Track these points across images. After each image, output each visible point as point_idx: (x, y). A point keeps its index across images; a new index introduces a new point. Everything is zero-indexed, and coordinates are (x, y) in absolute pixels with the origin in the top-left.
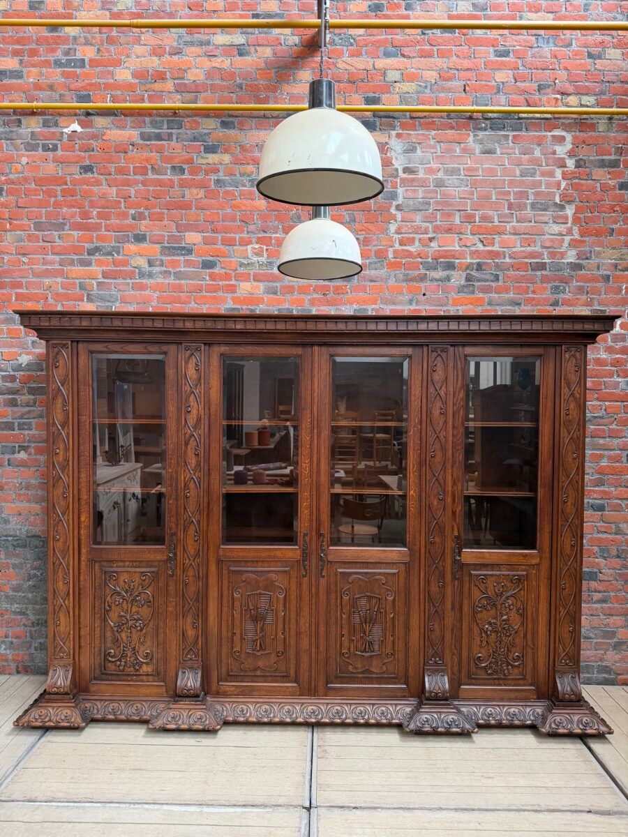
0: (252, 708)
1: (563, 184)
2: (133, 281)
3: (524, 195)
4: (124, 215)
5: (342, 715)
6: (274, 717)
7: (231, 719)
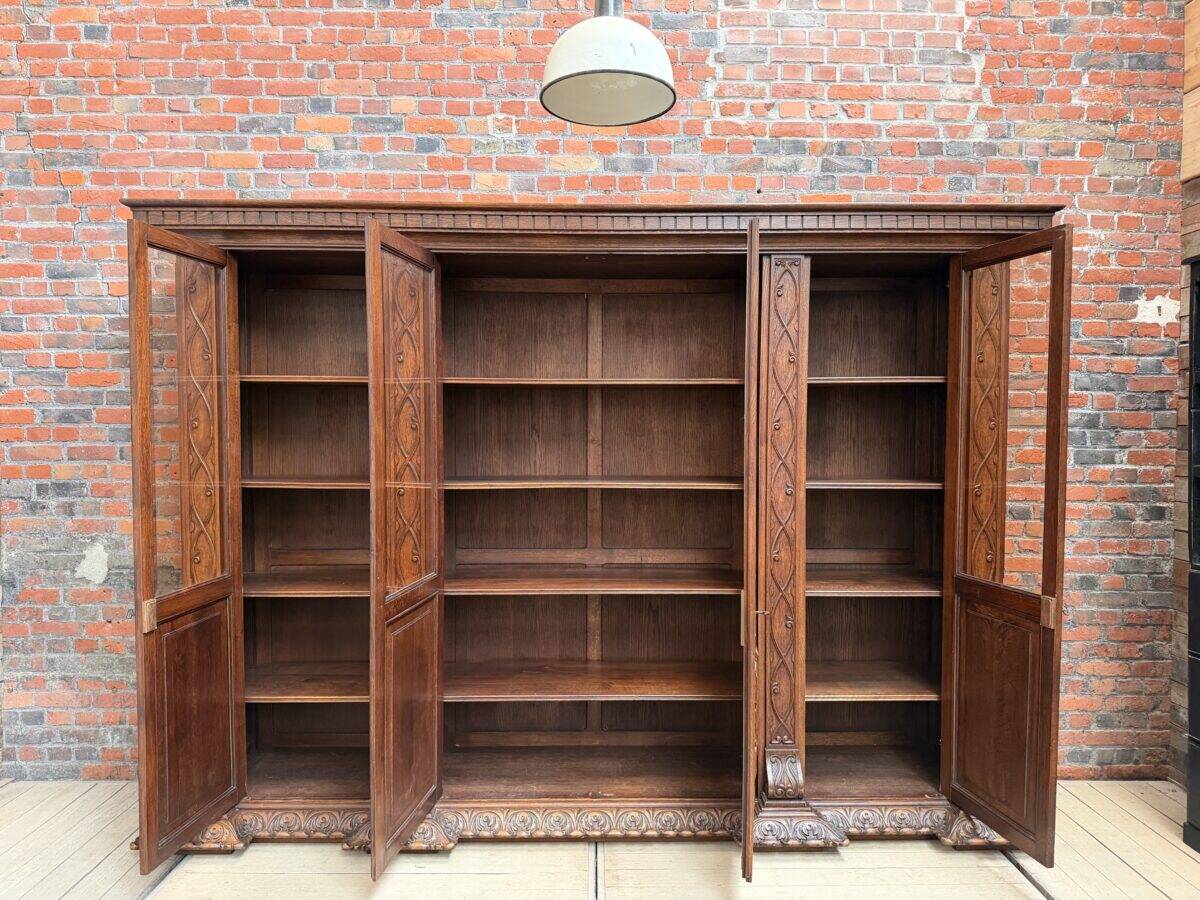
0: (501, 817)
1: (968, 23)
2: (310, 172)
3: (910, 39)
4: (297, 70)
5: (641, 825)
6: (537, 829)
7: (470, 834)
